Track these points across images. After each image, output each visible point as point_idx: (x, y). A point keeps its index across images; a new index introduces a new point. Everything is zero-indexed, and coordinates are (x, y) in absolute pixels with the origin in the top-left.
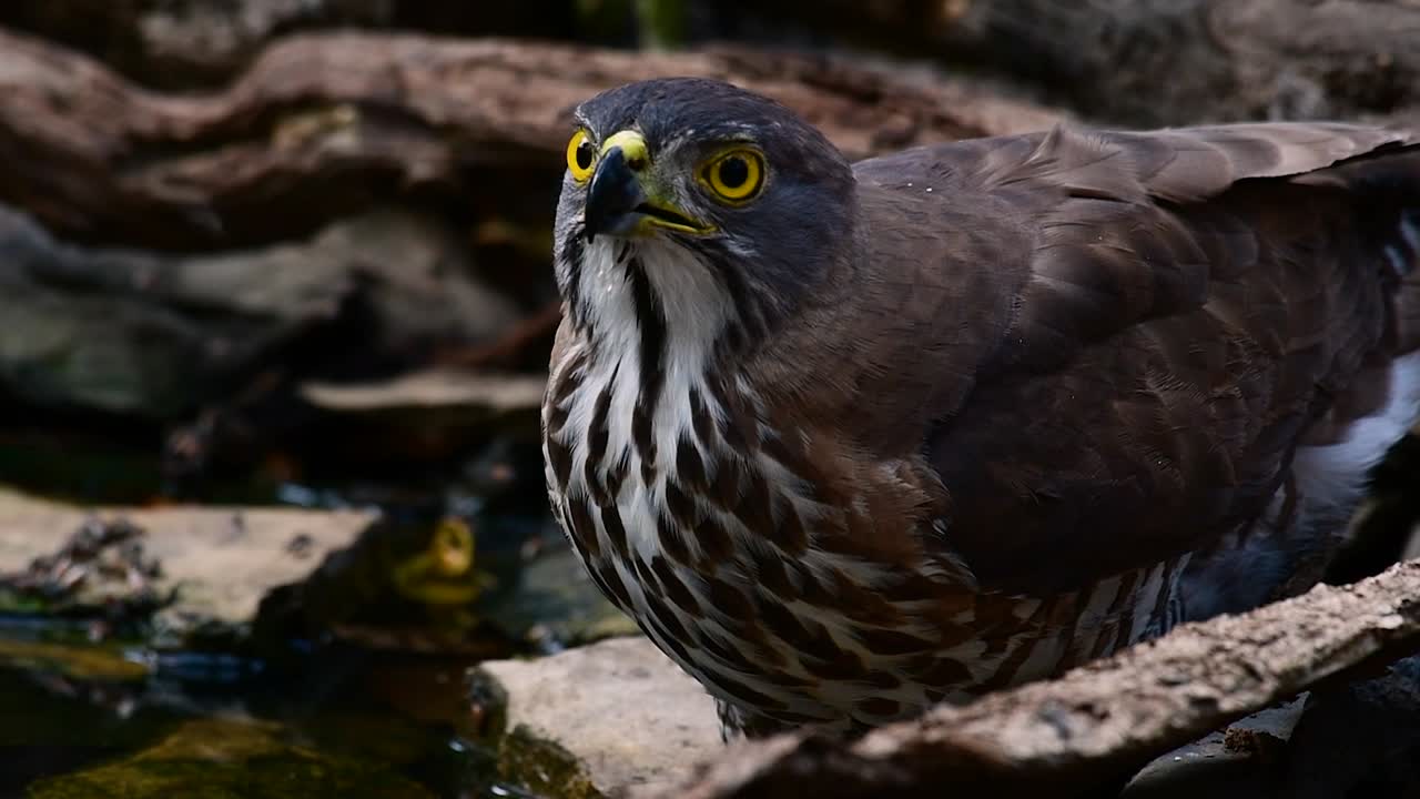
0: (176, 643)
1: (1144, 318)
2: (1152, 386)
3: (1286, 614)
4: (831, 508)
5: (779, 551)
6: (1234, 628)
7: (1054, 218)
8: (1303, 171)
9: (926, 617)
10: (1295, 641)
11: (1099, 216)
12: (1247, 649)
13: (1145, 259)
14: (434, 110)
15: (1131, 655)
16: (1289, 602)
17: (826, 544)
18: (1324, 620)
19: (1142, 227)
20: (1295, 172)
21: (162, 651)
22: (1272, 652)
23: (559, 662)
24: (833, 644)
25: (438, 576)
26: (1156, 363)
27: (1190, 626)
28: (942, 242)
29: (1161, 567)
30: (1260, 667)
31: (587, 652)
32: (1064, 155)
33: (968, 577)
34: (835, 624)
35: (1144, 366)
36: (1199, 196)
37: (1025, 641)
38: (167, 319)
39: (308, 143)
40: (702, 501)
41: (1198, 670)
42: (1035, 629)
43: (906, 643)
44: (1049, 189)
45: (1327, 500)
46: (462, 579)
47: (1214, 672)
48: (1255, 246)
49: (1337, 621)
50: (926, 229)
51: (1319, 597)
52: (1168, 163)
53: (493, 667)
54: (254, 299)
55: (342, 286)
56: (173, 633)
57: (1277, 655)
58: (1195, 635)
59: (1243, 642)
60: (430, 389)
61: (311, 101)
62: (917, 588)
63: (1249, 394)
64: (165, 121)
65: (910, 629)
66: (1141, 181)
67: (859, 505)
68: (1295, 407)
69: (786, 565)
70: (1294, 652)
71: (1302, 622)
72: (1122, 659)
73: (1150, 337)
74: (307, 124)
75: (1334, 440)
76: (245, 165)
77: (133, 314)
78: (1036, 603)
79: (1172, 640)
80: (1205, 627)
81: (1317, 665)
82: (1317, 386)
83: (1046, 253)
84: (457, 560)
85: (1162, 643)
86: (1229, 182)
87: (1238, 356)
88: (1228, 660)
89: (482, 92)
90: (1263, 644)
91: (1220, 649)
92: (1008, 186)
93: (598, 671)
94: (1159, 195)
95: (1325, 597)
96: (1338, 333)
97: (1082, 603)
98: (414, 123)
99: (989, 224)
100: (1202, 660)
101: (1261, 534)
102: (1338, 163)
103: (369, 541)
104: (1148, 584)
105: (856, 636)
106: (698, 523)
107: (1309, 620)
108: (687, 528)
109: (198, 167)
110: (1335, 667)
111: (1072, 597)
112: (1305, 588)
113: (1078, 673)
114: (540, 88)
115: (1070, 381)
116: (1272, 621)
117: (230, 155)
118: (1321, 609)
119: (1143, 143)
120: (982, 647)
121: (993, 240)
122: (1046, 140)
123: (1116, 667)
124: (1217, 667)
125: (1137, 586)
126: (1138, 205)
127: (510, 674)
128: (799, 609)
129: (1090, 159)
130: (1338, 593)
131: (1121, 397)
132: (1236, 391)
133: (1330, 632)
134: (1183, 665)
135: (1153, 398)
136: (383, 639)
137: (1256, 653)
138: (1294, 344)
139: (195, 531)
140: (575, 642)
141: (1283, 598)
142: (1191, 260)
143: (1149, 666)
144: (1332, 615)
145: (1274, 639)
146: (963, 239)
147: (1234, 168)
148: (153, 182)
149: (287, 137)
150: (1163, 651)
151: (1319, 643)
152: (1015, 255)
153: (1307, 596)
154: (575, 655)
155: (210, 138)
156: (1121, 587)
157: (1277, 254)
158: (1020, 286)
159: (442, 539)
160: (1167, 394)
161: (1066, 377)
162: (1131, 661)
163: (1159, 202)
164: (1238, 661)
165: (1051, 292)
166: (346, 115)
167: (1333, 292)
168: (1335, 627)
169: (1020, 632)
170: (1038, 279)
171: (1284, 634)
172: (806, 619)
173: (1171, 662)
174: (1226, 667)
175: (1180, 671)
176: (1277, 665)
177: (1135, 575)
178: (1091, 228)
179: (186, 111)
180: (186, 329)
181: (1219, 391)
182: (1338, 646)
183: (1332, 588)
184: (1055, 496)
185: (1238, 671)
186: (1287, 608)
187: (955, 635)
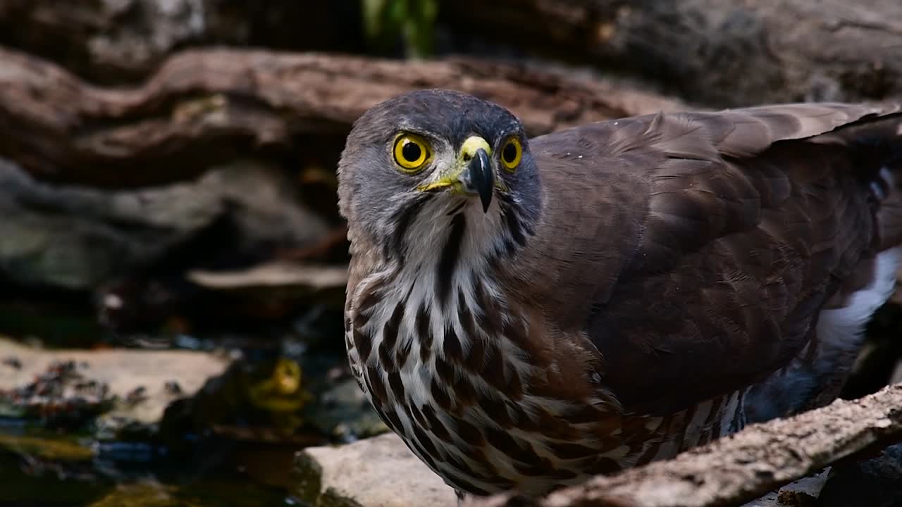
0: (111, 436)
1: (721, 235)
2: (726, 278)
3: (817, 418)
4: (537, 368)
5: (504, 398)
6: (783, 427)
7: (661, 173)
8: (815, 134)
9: (593, 433)
10: (823, 435)
11: (690, 171)
12: (792, 441)
13: (719, 196)
14: (275, 98)
15: (719, 444)
16: (819, 410)
17: (534, 391)
18: (841, 422)
19: (717, 176)
20: (810, 135)
21: (102, 441)
22: (808, 442)
23: (355, 448)
24: (535, 454)
25: (277, 393)
26: (729, 264)
27: (756, 425)
28: (594, 191)
29: (737, 394)
30: (800, 452)
31: (372, 442)
32: (665, 131)
33: (617, 403)
34: (536, 441)
35: (721, 266)
36: (751, 153)
37: (654, 444)
38: (105, 231)
39: (195, 119)
40: (459, 369)
41: (761, 453)
42: (660, 436)
43: (581, 451)
44: (656, 154)
45: (837, 343)
46: (292, 396)
47: (771, 455)
48: (789, 185)
49: (849, 423)
50: (585, 185)
51: (838, 407)
52: (730, 132)
53: (312, 451)
54: (160, 217)
55: (216, 209)
56: (110, 430)
57: (812, 444)
58: (759, 431)
59: (790, 436)
60: (273, 275)
61: (197, 92)
62: (589, 414)
63: (788, 281)
64: (104, 105)
65: (584, 442)
66: (715, 145)
67: (554, 367)
68: (817, 289)
69: (508, 406)
70: (821, 443)
71: (827, 423)
72: (713, 447)
73: (725, 247)
74: (194, 107)
75: (840, 306)
76: (155, 133)
77: (84, 227)
78: (660, 420)
79: (744, 434)
80: (765, 426)
81: (836, 451)
82: (831, 275)
83: (657, 197)
84: (289, 383)
85: (738, 436)
86: (769, 142)
87: (780, 257)
88: (780, 448)
89: (306, 87)
90: (802, 437)
91: (775, 440)
92: (629, 153)
93: (380, 454)
94: (727, 154)
95: (842, 408)
96: (843, 241)
97: (689, 418)
98: (263, 106)
99: (622, 179)
100: (763, 448)
101: (796, 366)
102: (837, 129)
103: (234, 372)
104: (729, 404)
105: (550, 448)
106: (455, 382)
107: (831, 422)
108: (449, 385)
109: (125, 134)
110: (847, 452)
111: (682, 414)
112: (829, 402)
113: (685, 455)
114: (342, 84)
115: (675, 277)
116: (807, 422)
117: (146, 126)
118: (839, 415)
119: (715, 121)
120: (626, 449)
121: (627, 189)
122: (655, 120)
123: (709, 451)
124: (773, 452)
125: (723, 405)
126: (714, 163)
127: (322, 455)
128: (515, 433)
129: (681, 133)
130: (850, 405)
131: (708, 286)
132: (780, 280)
133: (845, 430)
134: (751, 451)
135: (727, 286)
136: (244, 433)
137: (798, 443)
138: (816, 248)
139: (123, 365)
140: (365, 435)
141: (814, 408)
142: (748, 195)
143: (730, 451)
144: (846, 419)
145: (809, 434)
146: (607, 189)
147: (771, 134)
148: (97, 144)
149: (181, 116)
150: (739, 441)
151: (838, 437)
152: (640, 199)
153: (830, 406)
154: (365, 444)
155: (132, 116)
156: (713, 406)
157: (804, 191)
158: (643, 219)
159: (281, 370)
160: (737, 283)
161: (672, 275)
162: (719, 448)
163: (726, 158)
164: (786, 448)
165: (662, 222)
166: (219, 101)
167: (839, 214)
168: (848, 427)
169: (649, 439)
170: (654, 214)
171: (815, 431)
172: (520, 439)
173: (744, 448)
174: (778, 452)
175: (749, 454)
176: (811, 451)
177: (721, 400)
178: (685, 178)
179: (118, 99)
180: (117, 236)
181: (770, 280)
182: (850, 438)
183: (845, 401)
184: (666, 351)
185: (787, 455)
186: (817, 414)
187: (611, 444)
